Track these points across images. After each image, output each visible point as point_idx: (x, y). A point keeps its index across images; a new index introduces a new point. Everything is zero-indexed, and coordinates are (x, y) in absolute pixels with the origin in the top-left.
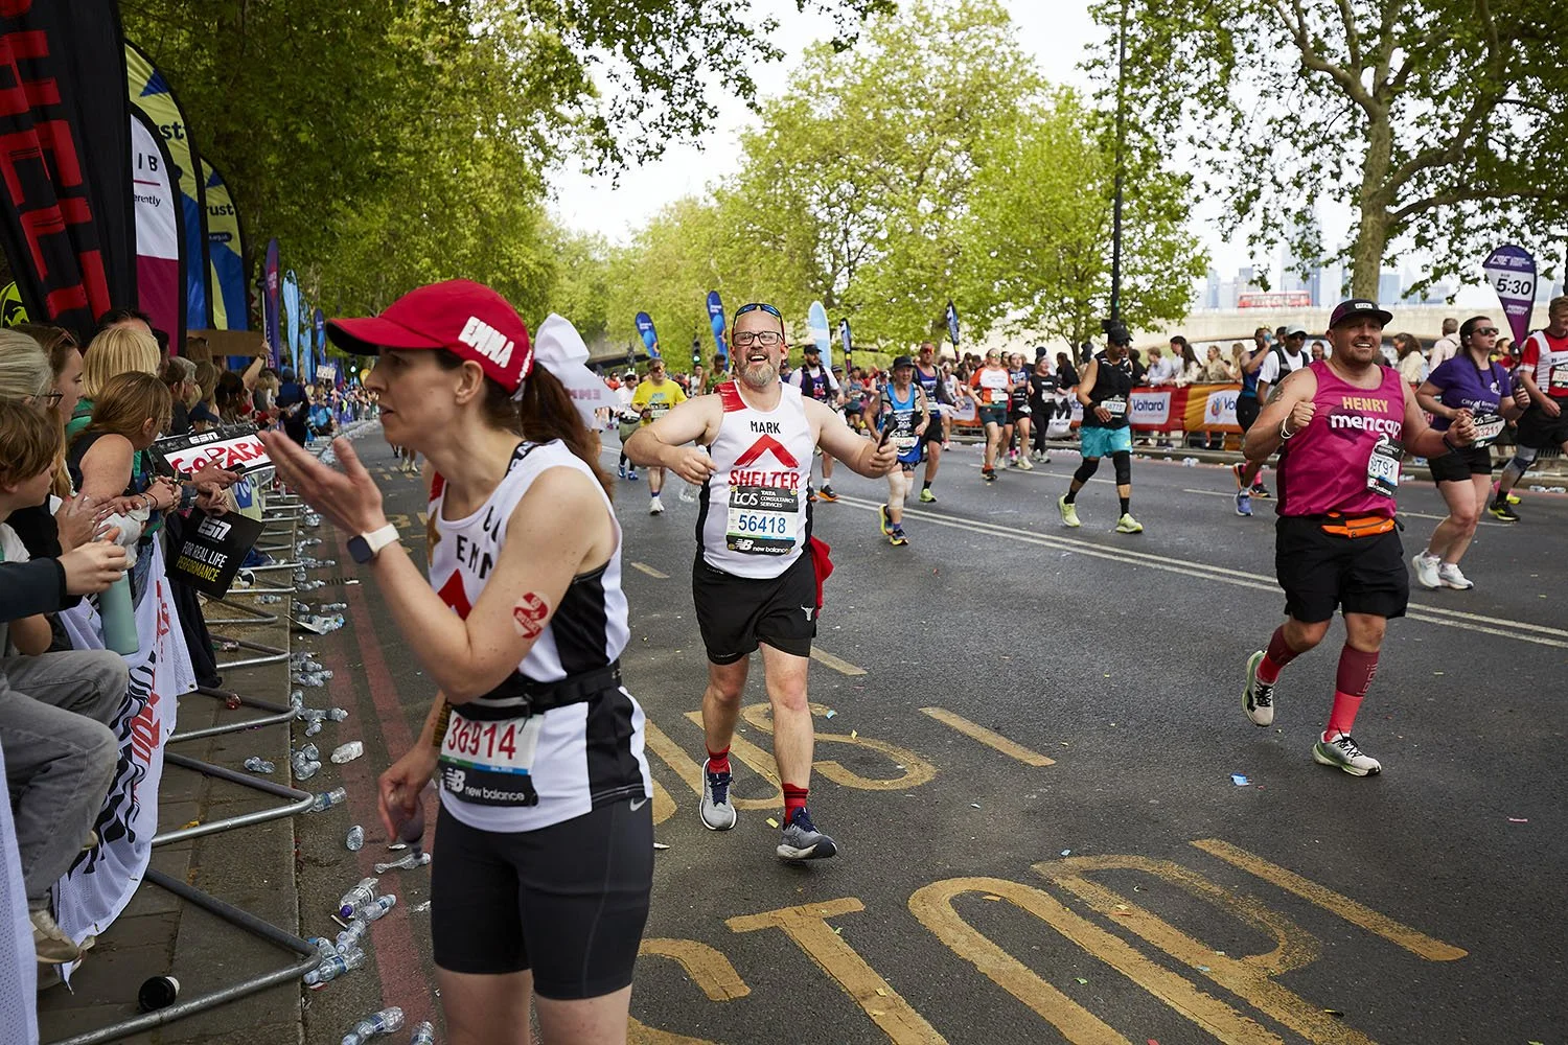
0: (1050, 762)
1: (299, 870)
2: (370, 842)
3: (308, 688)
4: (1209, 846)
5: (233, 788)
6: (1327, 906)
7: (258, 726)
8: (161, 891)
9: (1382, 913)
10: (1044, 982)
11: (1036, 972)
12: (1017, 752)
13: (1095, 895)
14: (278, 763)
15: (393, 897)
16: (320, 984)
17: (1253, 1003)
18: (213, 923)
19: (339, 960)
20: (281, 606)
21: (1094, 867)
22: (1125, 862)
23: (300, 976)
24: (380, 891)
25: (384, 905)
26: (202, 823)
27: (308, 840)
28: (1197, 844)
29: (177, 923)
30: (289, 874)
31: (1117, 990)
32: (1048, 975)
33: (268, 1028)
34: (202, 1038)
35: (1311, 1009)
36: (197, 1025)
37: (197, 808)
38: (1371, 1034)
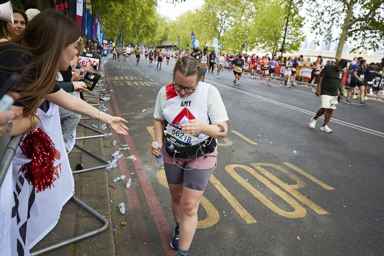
0: (256, 144)
1: (104, 148)
2: (118, 144)
4: (287, 164)
5: (90, 130)
6: (309, 177)
8: (78, 148)
9: (319, 180)
10: (250, 185)
11: (249, 183)
12: (250, 141)
13: (263, 170)
14: (99, 126)
15: (122, 155)
16: (109, 170)
17: (291, 193)
18: (88, 156)
19: (112, 165)
20: (97, 94)
21: (263, 165)
22: (269, 165)
23: (105, 168)
24: (120, 154)
25: (121, 156)
26: (85, 136)
27: (105, 142)
28: (284, 163)
29: (81, 155)
30: (102, 148)
31: (264, 188)
32: (252, 184)
33: (100, 176)
34: (88, 176)
35: (302, 195)
36: (87, 174)
37: (83, 133)
38: (313, 201)
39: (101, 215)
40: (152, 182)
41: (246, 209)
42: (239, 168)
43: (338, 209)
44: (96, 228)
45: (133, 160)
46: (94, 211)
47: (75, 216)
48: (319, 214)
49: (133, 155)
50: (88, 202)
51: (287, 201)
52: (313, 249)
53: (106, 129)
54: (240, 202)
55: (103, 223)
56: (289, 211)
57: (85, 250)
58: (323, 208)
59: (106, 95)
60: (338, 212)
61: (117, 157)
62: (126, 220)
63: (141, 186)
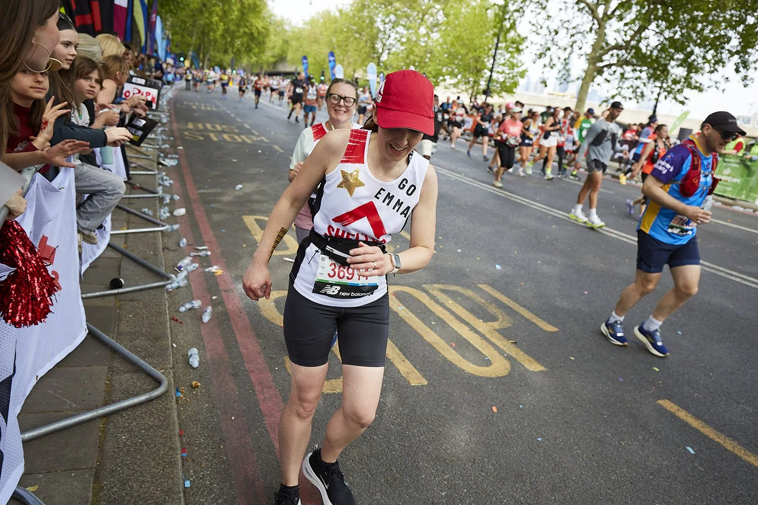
1: (163, 251)
2: (189, 245)
3: (164, 186)
4: (484, 287)
5: (137, 218)
6: (518, 310)
7: (147, 197)
8: (114, 250)
9: (535, 314)
10: (420, 322)
11: (418, 318)
13: (442, 297)
14: (155, 211)
17: (487, 336)
18: (133, 264)
19: (178, 283)
20: (153, 153)
21: (444, 288)
22: (454, 288)
23: (164, 286)
24: (192, 262)
25: (194, 267)
26: (128, 229)
27: (165, 241)
28: (480, 286)
29: (121, 262)
30: (160, 251)
31: (443, 327)
32: (422, 320)
33: (155, 301)
34: (132, 300)
35: (505, 340)
36: (130, 296)
37: (125, 224)
38: (522, 350)
39: (155, 368)
40: (249, 313)
41: (411, 362)
42: (403, 292)
43: (561, 363)
44: (145, 392)
45: (216, 274)
46: (142, 362)
47: (106, 370)
48: (530, 371)
49: (216, 265)
50: (130, 347)
51: (480, 349)
52: (517, 427)
53: (168, 217)
54: (401, 350)
55: (159, 383)
56: (482, 366)
57: (123, 428)
58: (538, 360)
59: (169, 156)
60: (561, 367)
61: (186, 269)
62: (200, 378)
63: (229, 320)
